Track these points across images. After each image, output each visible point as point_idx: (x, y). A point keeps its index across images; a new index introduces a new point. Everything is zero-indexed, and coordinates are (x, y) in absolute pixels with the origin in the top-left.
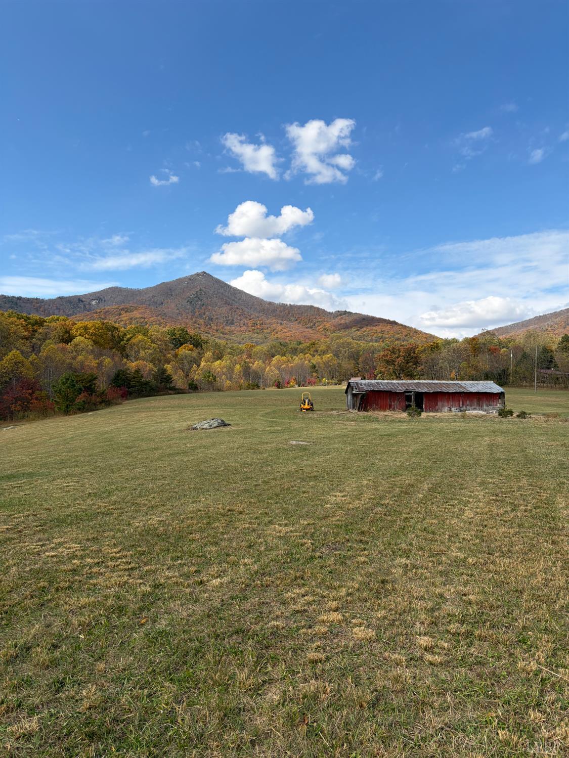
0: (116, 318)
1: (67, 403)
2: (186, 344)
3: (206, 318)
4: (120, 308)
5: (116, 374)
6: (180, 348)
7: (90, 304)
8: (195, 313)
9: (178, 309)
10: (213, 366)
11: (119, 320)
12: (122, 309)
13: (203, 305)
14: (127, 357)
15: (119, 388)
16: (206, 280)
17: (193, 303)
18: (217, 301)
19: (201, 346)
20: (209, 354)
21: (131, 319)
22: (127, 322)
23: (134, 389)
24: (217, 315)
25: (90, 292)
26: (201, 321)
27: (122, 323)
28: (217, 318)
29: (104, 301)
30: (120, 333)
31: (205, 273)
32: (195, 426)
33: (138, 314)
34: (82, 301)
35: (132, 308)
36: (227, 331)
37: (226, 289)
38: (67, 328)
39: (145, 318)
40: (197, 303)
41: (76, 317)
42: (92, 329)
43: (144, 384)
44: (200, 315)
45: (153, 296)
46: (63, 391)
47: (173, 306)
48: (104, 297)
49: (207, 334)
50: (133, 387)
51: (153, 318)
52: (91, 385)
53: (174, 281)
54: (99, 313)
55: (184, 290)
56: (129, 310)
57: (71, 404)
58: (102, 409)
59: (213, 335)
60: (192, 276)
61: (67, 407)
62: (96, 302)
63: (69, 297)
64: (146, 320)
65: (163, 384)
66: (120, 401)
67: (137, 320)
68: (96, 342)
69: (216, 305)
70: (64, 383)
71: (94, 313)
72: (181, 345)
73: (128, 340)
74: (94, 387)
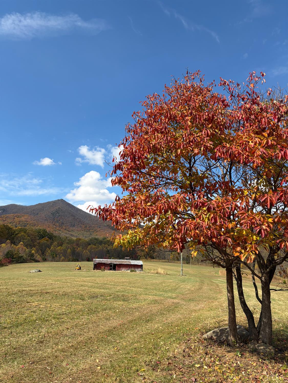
2: (45, 238)
3: (60, 222)
5: (7, 252)
6: (42, 239)
8: (55, 220)
9: (46, 217)
10: (57, 249)
11: (13, 221)
12: (16, 216)
13: (60, 216)
14: (14, 243)
15: (8, 259)
16: (63, 203)
19: (53, 239)
20: (55, 243)
21: (20, 221)
22: (17, 223)
23: (15, 259)
24: (66, 221)
26: (57, 224)
29: (6, 211)
30: (12, 231)
31: (62, 200)
33: (24, 219)
35: (21, 216)
36: (70, 230)
37: (73, 208)
39: (27, 221)
40: (56, 215)
43: (20, 257)
45: (33, 210)
47: (43, 216)
49: (59, 231)
51: (31, 222)
55: (50, 207)
59: (63, 232)
60: (55, 201)
65: (29, 257)
66: (8, 264)
67: (23, 222)
69: (67, 216)
73: (16, 234)
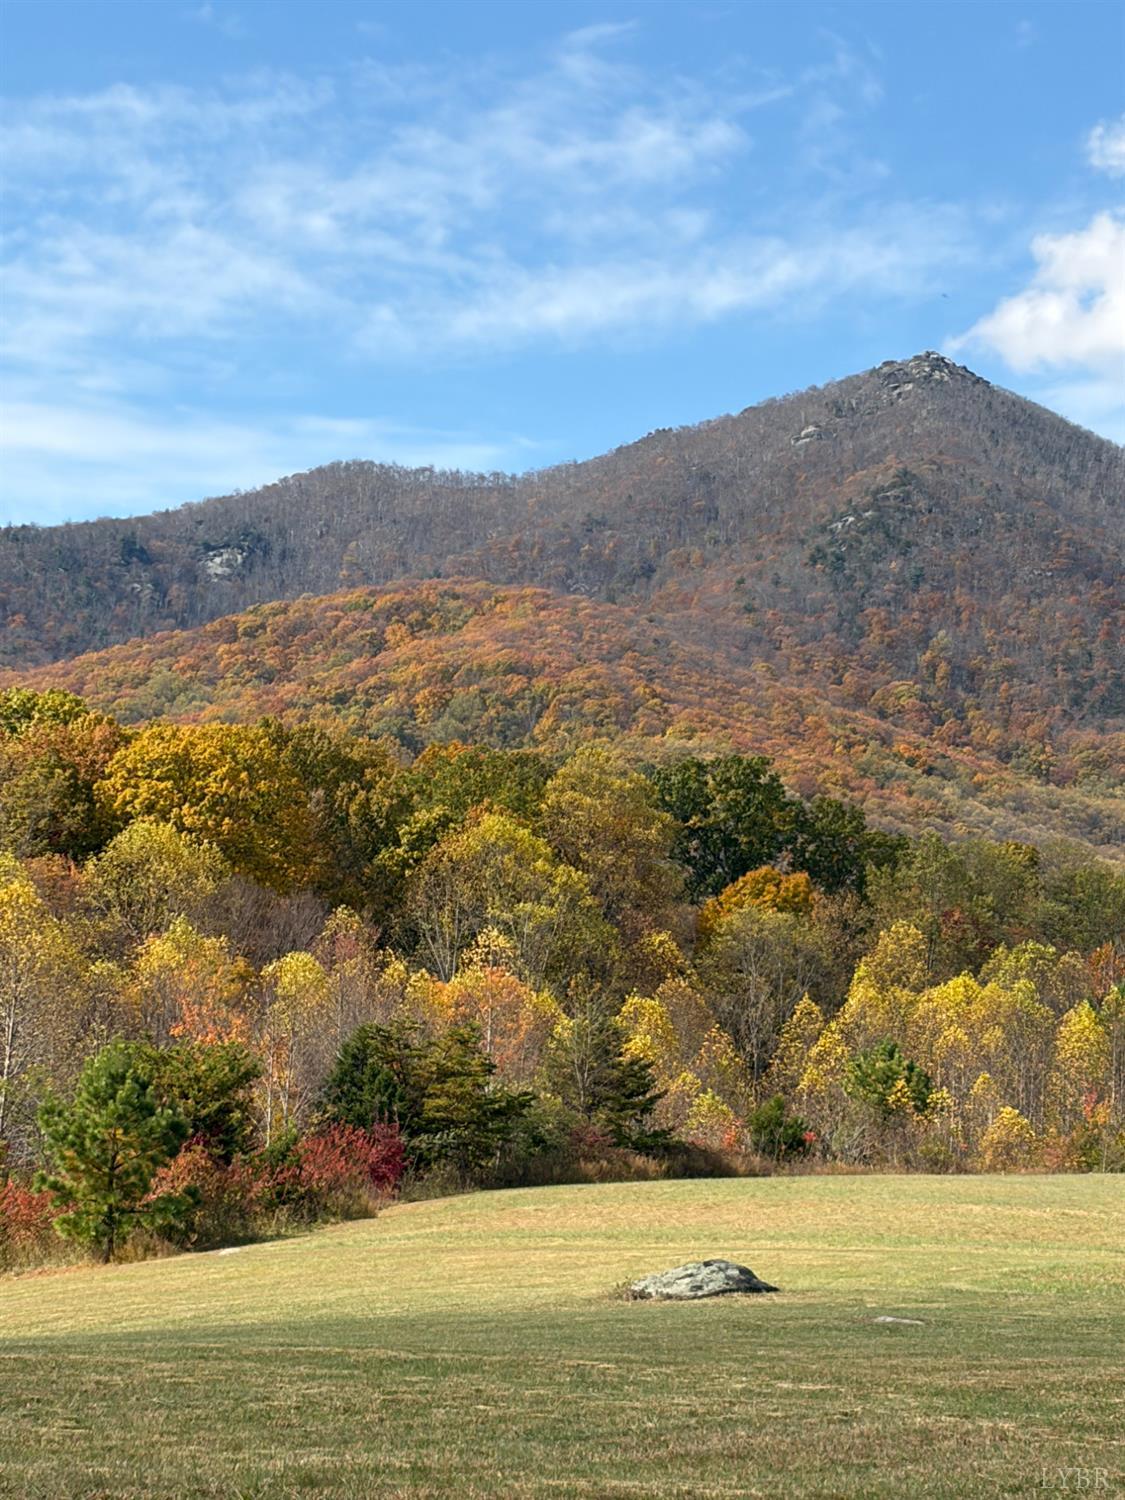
0: (354, 665)
1: (112, 1200)
2: (764, 869)
3: (933, 667)
4: (381, 602)
5: (345, 1047)
6: (729, 890)
7: (191, 576)
8: (862, 634)
9: (749, 609)
10: (922, 1007)
11: (372, 681)
12: (396, 611)
13: (919, 578)
14: (409, 943)
15: (361, 1131)
16: (945, 412)
17: (849, 566)
18: (1012, 552)
19: (861, 883)
20: (899, 936)
21: (447, 676)
22: (418, 699)
23: (437, 1140)
24: (1009, 648)
25: (196, 499)
26: (900, 686)
27: (391, 701)
28: (1010, 672)
29: (283, 556)
30: (375, 796)
31: (940, 363)
32: (642, 1284)
33: (490, 646)
34: (146, 558)
35: (453, 604)
36: (1073, 760)
37: (1082, 466)
38: (75, 766)
39: (530, 672)
40: (875, 567)
41: (105, 662)
42: (221, 772)
43: (498, 1113)
44: (897, 654)
45: (593, 525)
46: (94, 1138)
47: (717, 589)
48: (282, 532)
49: (933, 781)
50: (431, 1126)
51: (580, 674)
52: (225, 1110)
53: (727, 424)
54: (251, 633)
55: (792, 477)
56: (433, 619)
57: (126, 1204)
58: (279, 1236)
59: (979, 787)
60: (851, 384)
61: (110, 1221)
62: (228, 564)
63: (69, 531)
64: (540, 684)
65: (602, 1115)
66: (365, 1196)
67: (485, 683)
68: (237, 852)
69: (1008, 582)
70: (100, 1099)
71: (216, 635)
72: (741, 866)
73: (426, 839)
74: (241, 1123)
